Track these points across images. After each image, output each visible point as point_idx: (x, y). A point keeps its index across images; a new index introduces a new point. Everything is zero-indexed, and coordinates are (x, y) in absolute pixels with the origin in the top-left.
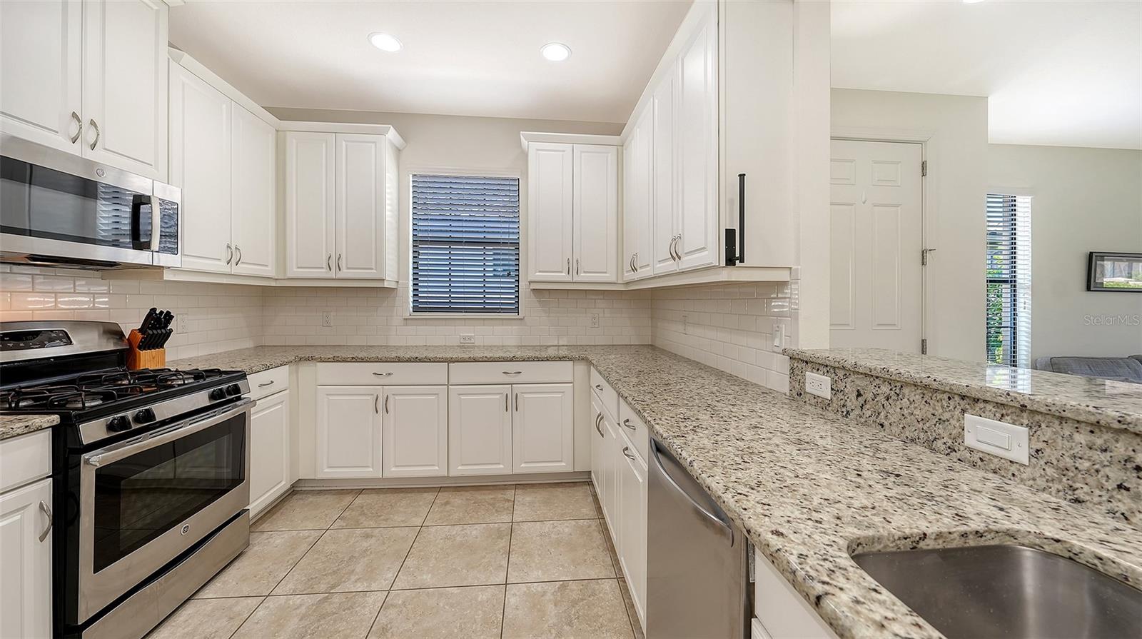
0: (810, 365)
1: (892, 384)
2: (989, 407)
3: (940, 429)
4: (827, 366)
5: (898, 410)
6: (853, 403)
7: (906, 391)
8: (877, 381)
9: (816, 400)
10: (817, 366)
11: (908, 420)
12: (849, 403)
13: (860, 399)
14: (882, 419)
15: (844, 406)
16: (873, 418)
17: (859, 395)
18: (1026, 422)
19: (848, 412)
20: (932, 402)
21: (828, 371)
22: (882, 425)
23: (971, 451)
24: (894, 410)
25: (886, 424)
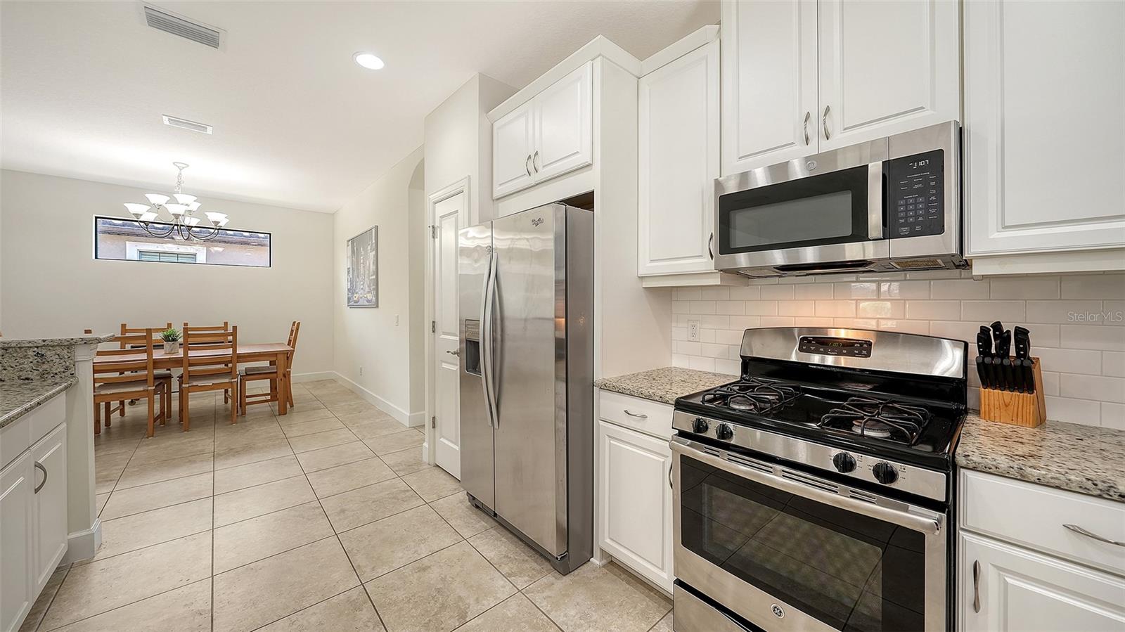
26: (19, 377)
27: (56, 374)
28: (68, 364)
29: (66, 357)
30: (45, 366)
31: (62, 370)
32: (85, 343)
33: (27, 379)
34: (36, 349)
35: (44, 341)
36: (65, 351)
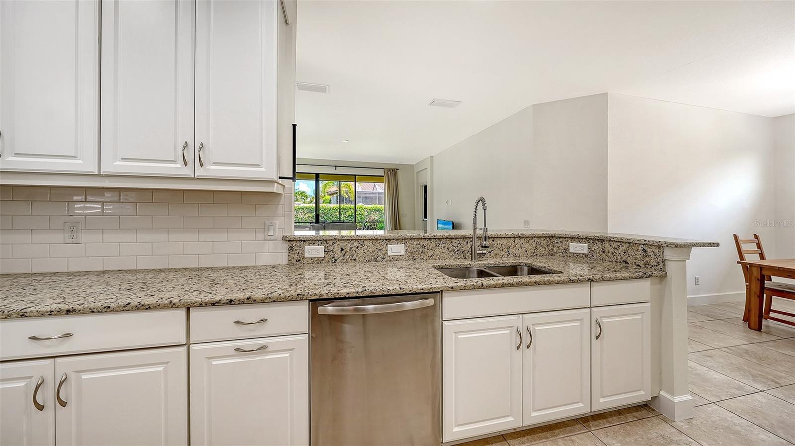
0: (307, 242)
1: (360, 241)
2: (394, 241)
3: (379, 253)
4: (321, 240)
5: (362, 251)
6: (338, 254)
7: (366, 243)
8: (352, 242)
9: (313, 260)
10: (313, 242)
11: (367, 254)
12: (336, 256)
13: (342, 252)
14: (355, 257)
15: (333, 258)
16: (351, 258)
17: (342, 250)
18: (403, 243)
19: (336, 260)
20: (376, 244)
21: (321, 243)
22: (355, 260)
23: (389, 256)
24: (361, 252)
25: (357, 258)
26: (635, 263)
27: (652, 266)
28: (659, 260)
29: (658, 255)
30: (647, 259)
31: (656, 264)
32: (667, 246)
33: (638, 265)
34: (642, 246)
35: (645, 240)
36: (657, 250)
